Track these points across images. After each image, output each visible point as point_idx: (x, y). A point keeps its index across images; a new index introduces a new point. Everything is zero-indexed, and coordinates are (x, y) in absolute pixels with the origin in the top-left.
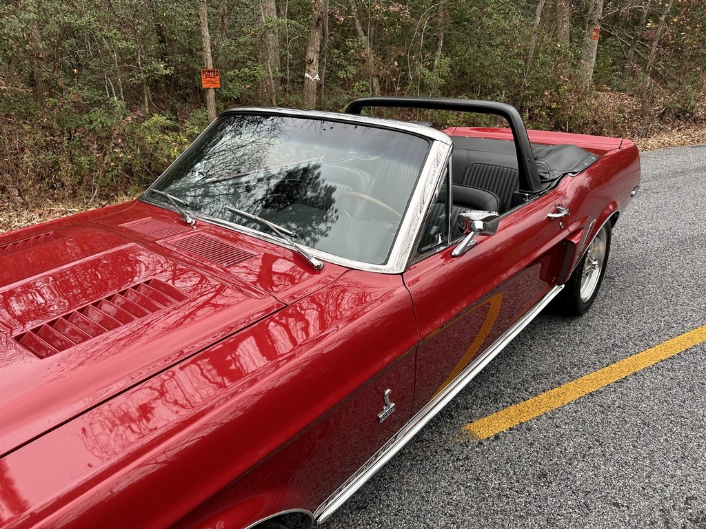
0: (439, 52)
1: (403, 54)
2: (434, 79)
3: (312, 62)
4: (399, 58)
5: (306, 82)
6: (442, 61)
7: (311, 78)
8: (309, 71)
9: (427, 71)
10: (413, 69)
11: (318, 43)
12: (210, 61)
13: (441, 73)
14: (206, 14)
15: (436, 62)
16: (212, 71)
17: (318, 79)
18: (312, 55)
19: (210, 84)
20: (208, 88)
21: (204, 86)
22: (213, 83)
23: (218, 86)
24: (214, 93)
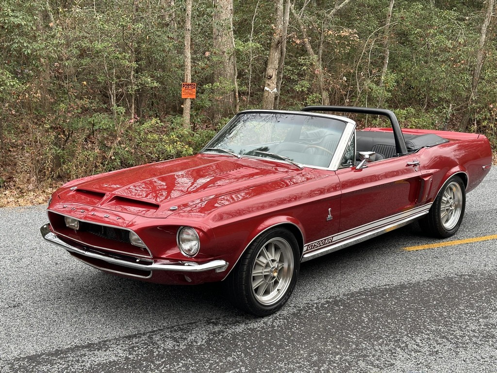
0: (385, 69)
1: (352, 71)
2: (380, 92)
3: (271, 77)
4: (348, 75)
5: (266, 94)
6: (388, 76)
7: (270, 91)
8: (269, 85)
9: (374, 86)
10: (362, 84)
11: (276, 62)
12: (189, 77)
13: (388, 87)
14: (190, 40)
15: (383, 78)
16: (190, 85)
17: (276, 91)
18: (272, 71)
19: (188, 96)
20: (186, 99)
21: (183, 97)
22: (191, 94)
23: (194, 97)
24: (190, 103)
